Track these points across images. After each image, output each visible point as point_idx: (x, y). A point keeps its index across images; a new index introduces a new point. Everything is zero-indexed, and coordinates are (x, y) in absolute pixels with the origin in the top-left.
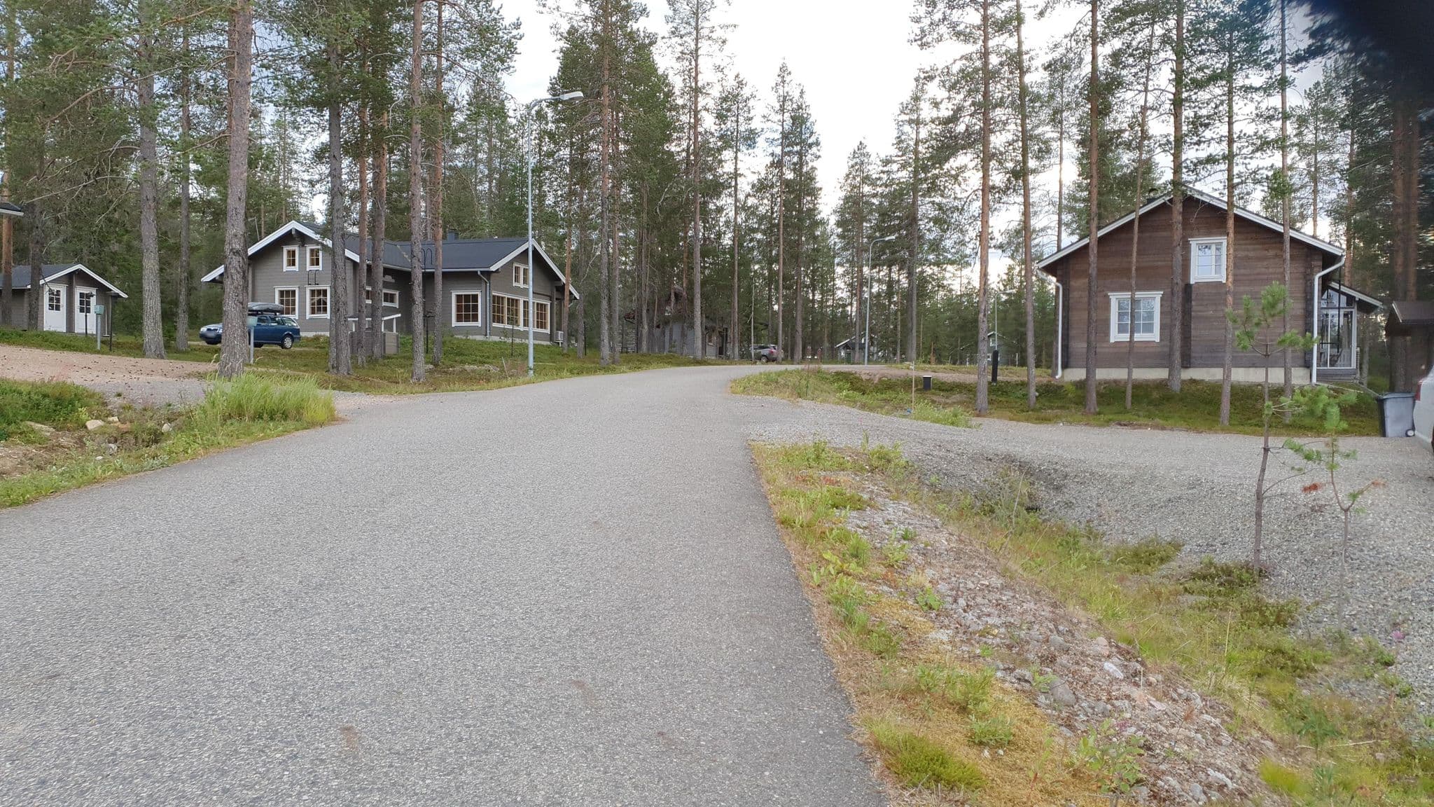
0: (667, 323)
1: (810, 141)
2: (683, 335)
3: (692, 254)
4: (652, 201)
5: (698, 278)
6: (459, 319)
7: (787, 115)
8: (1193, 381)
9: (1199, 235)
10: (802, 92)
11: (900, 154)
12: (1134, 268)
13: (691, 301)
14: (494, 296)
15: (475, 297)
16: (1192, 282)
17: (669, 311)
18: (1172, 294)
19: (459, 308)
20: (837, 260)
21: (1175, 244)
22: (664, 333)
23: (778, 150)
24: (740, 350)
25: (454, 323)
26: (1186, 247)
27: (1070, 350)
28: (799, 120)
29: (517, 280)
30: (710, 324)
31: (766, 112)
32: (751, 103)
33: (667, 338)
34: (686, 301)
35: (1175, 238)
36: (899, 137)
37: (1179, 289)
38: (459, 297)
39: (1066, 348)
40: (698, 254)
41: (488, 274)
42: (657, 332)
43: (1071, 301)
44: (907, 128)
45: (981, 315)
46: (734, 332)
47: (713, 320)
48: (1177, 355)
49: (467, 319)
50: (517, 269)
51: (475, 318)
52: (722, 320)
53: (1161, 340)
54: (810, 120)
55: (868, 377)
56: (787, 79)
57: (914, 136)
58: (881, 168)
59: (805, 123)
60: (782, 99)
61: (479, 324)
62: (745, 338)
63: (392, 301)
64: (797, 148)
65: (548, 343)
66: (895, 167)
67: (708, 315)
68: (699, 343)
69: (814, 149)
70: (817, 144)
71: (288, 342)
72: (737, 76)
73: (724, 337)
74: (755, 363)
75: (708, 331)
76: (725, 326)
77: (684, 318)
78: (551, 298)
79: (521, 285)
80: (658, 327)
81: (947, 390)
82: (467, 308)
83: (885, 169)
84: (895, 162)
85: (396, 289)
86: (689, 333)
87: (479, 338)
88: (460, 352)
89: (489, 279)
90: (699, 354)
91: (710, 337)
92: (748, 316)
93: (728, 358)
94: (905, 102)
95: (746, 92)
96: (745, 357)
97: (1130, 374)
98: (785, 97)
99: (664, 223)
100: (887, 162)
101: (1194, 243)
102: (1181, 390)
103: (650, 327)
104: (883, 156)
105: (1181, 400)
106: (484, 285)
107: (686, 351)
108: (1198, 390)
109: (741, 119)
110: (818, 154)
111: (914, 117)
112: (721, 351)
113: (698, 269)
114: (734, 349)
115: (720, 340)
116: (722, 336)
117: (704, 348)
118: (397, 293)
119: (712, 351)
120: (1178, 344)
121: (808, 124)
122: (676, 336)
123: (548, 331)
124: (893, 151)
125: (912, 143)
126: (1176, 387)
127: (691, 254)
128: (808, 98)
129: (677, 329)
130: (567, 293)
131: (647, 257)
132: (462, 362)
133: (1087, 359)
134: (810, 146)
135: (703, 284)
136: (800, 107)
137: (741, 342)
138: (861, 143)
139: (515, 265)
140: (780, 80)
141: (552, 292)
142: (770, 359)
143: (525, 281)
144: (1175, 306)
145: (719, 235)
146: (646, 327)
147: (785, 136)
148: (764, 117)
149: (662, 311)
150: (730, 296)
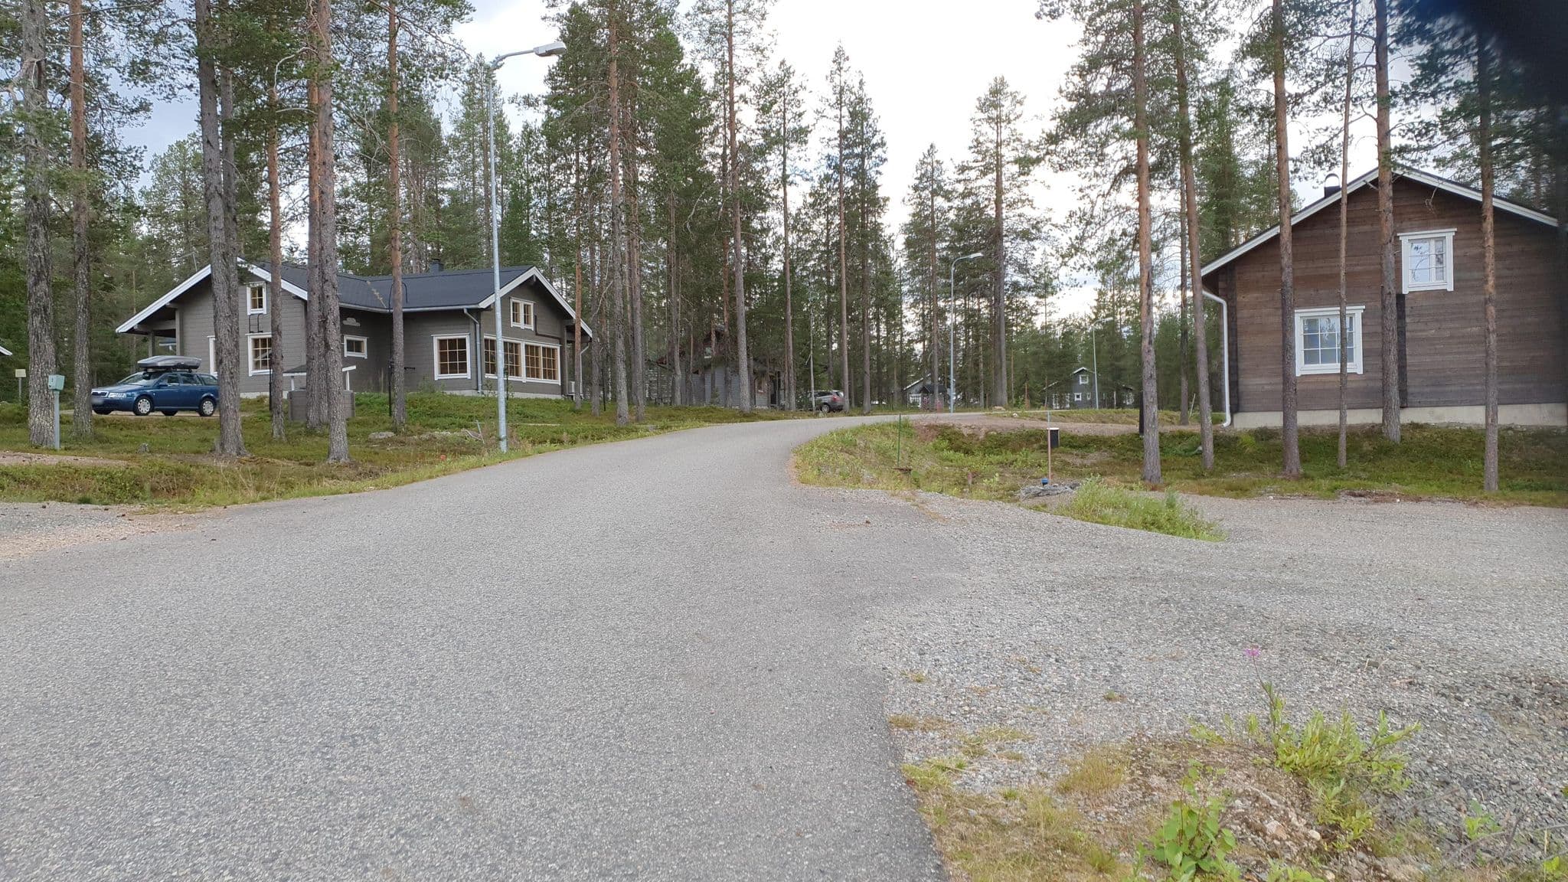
0: (707, 367)
1: (874, 141)
2: (727, 382)
3: (734, 281)
4: (681, 217)
5: (743, 310)
6: (443, 371)
7: (845, 111)
8: (1415, 426)
9: (1412, 229)
10: (861, 83)
11: (980, 158)
12: (1343, 273)
13: (735, 341)
14: (486, 340)
15: (463, 342)
16: (1405, 291)
17: (710, 353)
18: (1384, 307)
19: (443, 356)
20: (905, 289)
21: (1384, 241)
22: (703, 380)
23: (835, 152)
24: (797, 398)
25: (437, 376)
26: (1398, 245)
27: (1241, 388)
28: (859, 115)
29: (516, 319)
30: (760, 368)
31: (820, 106)
32: (801, 95)
33: (708, 386)
34: (726, 340)
35: (1385, 231)
36: (977, 140)
37: (1392, 301)
38: (442, 342)
39: (1234, 384)
40: (742, 281)
41: (478, 312)
42: (695, 379)
43: (1239, 323)
44: (985, 128)
45: (1145, 342)
46: (789, 377)
47: (763, 362)
48: (1394, 391)
49: (453, 370)
50: (515, 305)
51: (463, 369)
52: (774, 361)
53: (1365, 371)
54: (873, 117)
55: (970, 432)
56: (845, 65)
57: (994, 137)
58: (956, 176)
59: (866, 120)
60: (838, 90)
61: (468, 375)
62: (803, 383)
63: (359, 350)
64: (857, 150)
65: (559, 397)
66: (973, 174)
67: (758, 357)
68: (746, 392)
69: (879, 151)
70: (883, 144)
71: (208, 407)
72: (783, 63)
73: (776, 382)
74: (816, 415)
75: (757, 376)
76: (777, 369)
77: (726, 360)
78: (561, 341)
79: (521, 325)
80: (697, 372)
81: (1079, 447)
82: (453, 357)
83: (962, 177)
84: (971, 168)
85: (363, 335)
86: (734, 379)
87: (468, 393)
88: (439, 413)
89: (479, 319)
90: (747, 405)
91: (760, 383)
92: (805, 356)
93: (783, 408)
94: (983, 97)
95: (794, 82)
96: (805, 408)
97: (1342, 418)
98: (842, 90)
99: (698, 244)
100: (963, 169)
101: (1405, 239)
102: (1402, 439)
103: (686, 372)
104: (958, 162)
105: (1405, 452)
106: (472, 326)
107: (730, 401)
108: (1425, 438)
109: (789, 116)
110: (884, 156)
111: (994, 113)
112: (773, 400)
113: (741, 298)
114: (789, 398)
115: (771, 386)
116: (774, 382)
117: (753, 397)
118: (365, 340)
119: (762, 403)
120: (1394, 377)
121: (871, 121)
122: (719, 383)
123: (558, 382)
124: (969, 157)
125: (992, 146)
126: (1394, 434)
127: (732, 282)
128: (869, 91)
129: (719, 374)
130: (578, 333)
131: (677, 287)
132: (434, 427)
133: (1284, 400)
134: (874, 147)
135: (749, 316)
136: (860, 100)
137: (797, 388)
138: (932, 146)
139: (513, 300)
140: (835, 66)
141: (562, 334)
142: (834, 409)
143: (526, 321)
144: (1388, 323)
145: (767, 259)
146: (679, 373)
147: (843, 135)
148: (817, 112)
149: (699, 353)
150: (783, 333)
